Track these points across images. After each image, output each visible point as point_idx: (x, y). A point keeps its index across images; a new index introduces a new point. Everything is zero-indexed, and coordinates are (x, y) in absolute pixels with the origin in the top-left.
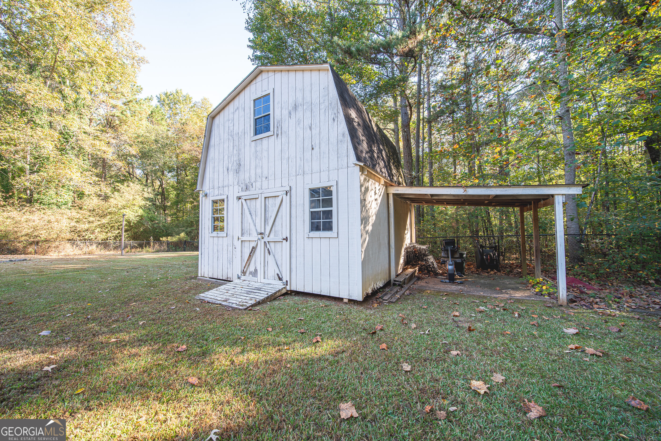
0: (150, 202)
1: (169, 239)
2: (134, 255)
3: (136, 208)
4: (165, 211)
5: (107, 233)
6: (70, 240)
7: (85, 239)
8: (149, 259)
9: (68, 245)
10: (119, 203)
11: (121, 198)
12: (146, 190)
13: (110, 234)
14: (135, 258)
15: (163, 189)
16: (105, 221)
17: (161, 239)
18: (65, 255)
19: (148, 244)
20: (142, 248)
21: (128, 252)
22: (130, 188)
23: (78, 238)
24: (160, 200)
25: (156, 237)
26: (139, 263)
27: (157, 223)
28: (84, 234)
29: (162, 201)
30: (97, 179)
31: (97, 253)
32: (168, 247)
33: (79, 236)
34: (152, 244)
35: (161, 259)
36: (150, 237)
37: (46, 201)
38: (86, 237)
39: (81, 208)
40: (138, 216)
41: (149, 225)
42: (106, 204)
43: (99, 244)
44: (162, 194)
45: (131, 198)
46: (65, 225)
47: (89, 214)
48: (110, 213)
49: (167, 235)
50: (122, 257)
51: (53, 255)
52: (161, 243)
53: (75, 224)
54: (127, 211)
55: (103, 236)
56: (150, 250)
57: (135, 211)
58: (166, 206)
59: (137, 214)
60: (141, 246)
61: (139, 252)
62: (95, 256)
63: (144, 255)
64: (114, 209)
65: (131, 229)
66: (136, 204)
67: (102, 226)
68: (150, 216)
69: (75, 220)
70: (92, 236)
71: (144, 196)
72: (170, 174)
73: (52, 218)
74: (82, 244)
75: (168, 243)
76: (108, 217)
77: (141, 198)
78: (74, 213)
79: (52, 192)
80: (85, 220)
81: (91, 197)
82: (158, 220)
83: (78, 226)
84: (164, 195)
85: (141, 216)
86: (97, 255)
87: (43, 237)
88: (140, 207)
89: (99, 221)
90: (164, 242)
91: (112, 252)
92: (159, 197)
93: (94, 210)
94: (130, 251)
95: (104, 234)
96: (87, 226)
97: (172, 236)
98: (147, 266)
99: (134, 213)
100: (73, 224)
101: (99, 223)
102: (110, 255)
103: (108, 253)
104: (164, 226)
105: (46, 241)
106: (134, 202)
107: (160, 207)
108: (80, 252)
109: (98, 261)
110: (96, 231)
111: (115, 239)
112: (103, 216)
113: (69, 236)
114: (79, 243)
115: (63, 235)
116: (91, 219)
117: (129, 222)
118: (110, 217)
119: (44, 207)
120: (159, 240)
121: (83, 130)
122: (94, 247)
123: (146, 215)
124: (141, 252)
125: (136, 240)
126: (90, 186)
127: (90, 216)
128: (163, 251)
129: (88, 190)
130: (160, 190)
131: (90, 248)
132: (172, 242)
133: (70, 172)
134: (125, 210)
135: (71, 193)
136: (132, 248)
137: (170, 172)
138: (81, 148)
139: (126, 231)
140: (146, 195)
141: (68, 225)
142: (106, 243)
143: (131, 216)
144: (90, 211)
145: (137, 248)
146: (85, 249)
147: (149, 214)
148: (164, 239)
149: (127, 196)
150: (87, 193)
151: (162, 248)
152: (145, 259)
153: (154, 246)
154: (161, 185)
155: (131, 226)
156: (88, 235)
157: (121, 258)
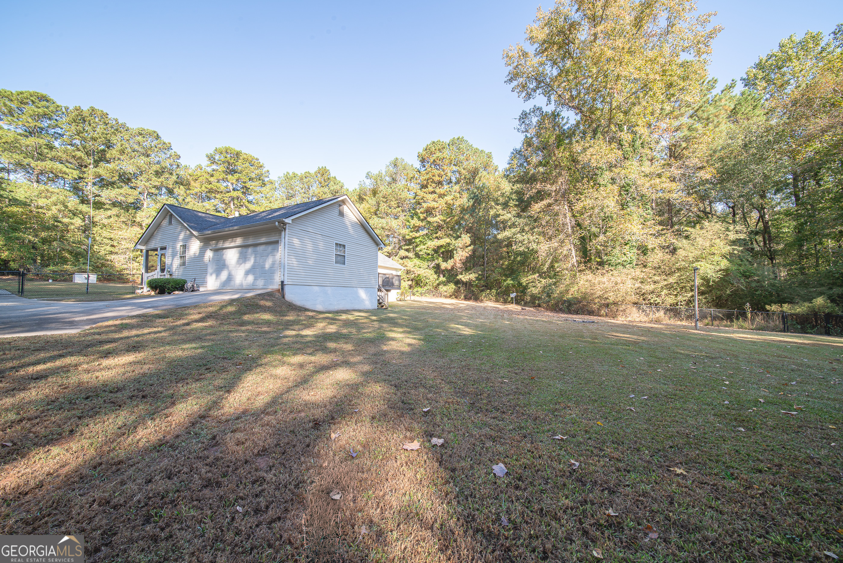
0: (740, 246)
1: (786, 307)
2: (716, 331)
3: (717, 258)
4: (772, 259)
5: (676, 295)
6: (635, 303)
7: (651, 304)
8: (743, 342)
9: (634, 309)
10: (690, 254)
11: (693, 248)
12: (731, 228)
13: (680, 298)
14: (717, 336)
15: (766, 224)
16: (672, 280)
17: (768, 307)
18: (630, 321)
19: (743, 315)
20: (732, 321)
21: (708, 324)
22: (704, 231)
23: (644, 302)
24: (762, 244)
25: (757, 305)
26: (722, 346)
27: (758, 281)
28: (649, 297)
29: (765, 243)
30: (661, 228)
31: (665, 322)
32: (784, 323)
33: (644, 300)
34: (749, 315)
35: (770, 344)
36: (744, 304)
37: (613, 260)
38: (652, 301)
39: (645, 266)
40: (720, 270)
41: (742, 284)
42: (673, 259)
43: (668, 310)
44: (766, 231)
45: (708, 244)
46: (630, 286)
47: (653, 272)
48: (679, 269)
49: (781, 301)
50: (696, 331)
51: (620, 320)
52: (768, 315)
53: (640, 285)
54: (702, 264)
55: (670, 300)
56: (746, 325)
57: (715, 263)
58: (775, 251)
59: (718, 268)
60: (729, 317)
61: (726, 326)
62: (660, 326)
63: (734, 332)
64: (684, 263)
65: (711, 291)
66: (716, 252)
67: (670, 287)
68: (742, 269)
69: (639, 280)
70: (659, 300)
71: (729, 238)
72: (778, 196)
73: (619, 280)
74: (648, 309)
75: (784, 317)
76: (677, 275)
77: (724, 242)
78: (638, 272)
79: (616, 251)
80: (649, 280)
81: (656, 251)
82: (758, 276)
83: (643, 287)
84: (769, 233)
85: (726, 270)
86: (663, 324)
87: (611, 299)
88: (724, 256)
89: (665, 280)
90: (774, 313)
91: (684, 323)
92: (760, 238)
93: (659, 268)
94: (711, 323)
95: (674, 297)
96: (652, 287)
97: (791, 302)
98: (736, 357)
99: (713, 267)
100: (638, 285)
101: (666, 283)
102: (680, 326)
103: (679, 323)
104: (773, 285)
105: (615, 303)
106: (713, 250)
107: (762, 254)
108: (645, 319)
109: (661, 333)
110: (663, 293)
111: (687, 304)
112: (671, 274)
113: (634, 298)
114: (645, 307)
115: (628, 298)
116: (656, 278)
117: (706, 280)
118: (679, 274)
119: (612, 268)
120: (763, 309)
121: (643, 174)
122: (661, 313)
123: (734, 268)
124: (730, 326)
125: (721, 307)
126: (653, 238)
127: (655, 275)
128: (773, 330)
129: (651, 243)
130: (761, 224)
131: (657, 315)
132: (792, 315)
133: (630, 226)
134: (700, 263)
135: (635, 250)
136: (714, 318)
137: (777, 191)
138: (642, 196)
139: (702, 293)
140: (732, 236)
141: (633, 286)
142: (677, 309)
143: (709, 271)
144: (655, 268)
145: (722, 319)
146: (651, 316)
147: (740, 265)
148: (774, 308)
149: (701, 243)
150: (650, 247)
151: (772, 324)
152: (736, 340)
153: (753, 320)
154: (762, 217)
155: (710, 286)
156: (653, 298)
157: (694, 334)
